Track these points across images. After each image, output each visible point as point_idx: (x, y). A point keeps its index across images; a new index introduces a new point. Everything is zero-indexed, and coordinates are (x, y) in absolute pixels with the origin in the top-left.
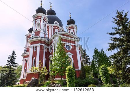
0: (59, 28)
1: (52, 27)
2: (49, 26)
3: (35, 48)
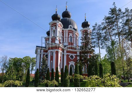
0: (73, 32)
1: (67, 31)
2: (64, 31)
3: (52, 53)
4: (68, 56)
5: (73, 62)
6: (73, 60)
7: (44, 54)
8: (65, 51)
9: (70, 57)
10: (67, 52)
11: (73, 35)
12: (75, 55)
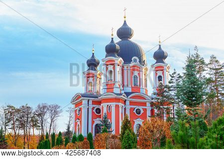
0: (140, 68)
1: (129, 68)
3: (109, 108)
4: (132, 110)
5: (140, 120)
6: (141, 117)
7: (93, 108)
8: (128, 103)
9: (135, 111)
10: (131, 103)
11: (139, 74)
12: (143, 109)
